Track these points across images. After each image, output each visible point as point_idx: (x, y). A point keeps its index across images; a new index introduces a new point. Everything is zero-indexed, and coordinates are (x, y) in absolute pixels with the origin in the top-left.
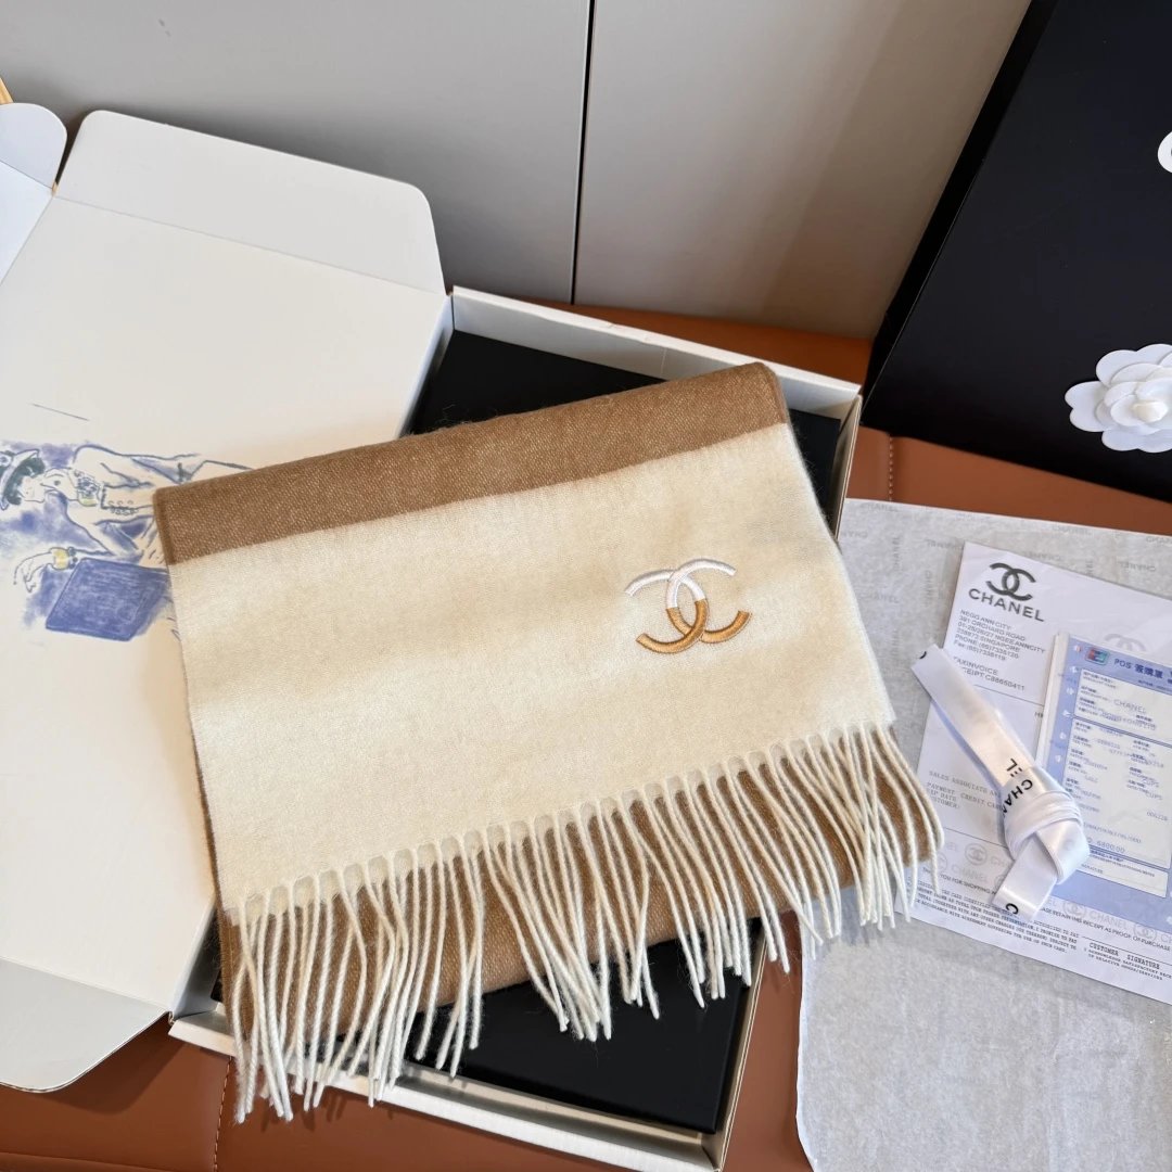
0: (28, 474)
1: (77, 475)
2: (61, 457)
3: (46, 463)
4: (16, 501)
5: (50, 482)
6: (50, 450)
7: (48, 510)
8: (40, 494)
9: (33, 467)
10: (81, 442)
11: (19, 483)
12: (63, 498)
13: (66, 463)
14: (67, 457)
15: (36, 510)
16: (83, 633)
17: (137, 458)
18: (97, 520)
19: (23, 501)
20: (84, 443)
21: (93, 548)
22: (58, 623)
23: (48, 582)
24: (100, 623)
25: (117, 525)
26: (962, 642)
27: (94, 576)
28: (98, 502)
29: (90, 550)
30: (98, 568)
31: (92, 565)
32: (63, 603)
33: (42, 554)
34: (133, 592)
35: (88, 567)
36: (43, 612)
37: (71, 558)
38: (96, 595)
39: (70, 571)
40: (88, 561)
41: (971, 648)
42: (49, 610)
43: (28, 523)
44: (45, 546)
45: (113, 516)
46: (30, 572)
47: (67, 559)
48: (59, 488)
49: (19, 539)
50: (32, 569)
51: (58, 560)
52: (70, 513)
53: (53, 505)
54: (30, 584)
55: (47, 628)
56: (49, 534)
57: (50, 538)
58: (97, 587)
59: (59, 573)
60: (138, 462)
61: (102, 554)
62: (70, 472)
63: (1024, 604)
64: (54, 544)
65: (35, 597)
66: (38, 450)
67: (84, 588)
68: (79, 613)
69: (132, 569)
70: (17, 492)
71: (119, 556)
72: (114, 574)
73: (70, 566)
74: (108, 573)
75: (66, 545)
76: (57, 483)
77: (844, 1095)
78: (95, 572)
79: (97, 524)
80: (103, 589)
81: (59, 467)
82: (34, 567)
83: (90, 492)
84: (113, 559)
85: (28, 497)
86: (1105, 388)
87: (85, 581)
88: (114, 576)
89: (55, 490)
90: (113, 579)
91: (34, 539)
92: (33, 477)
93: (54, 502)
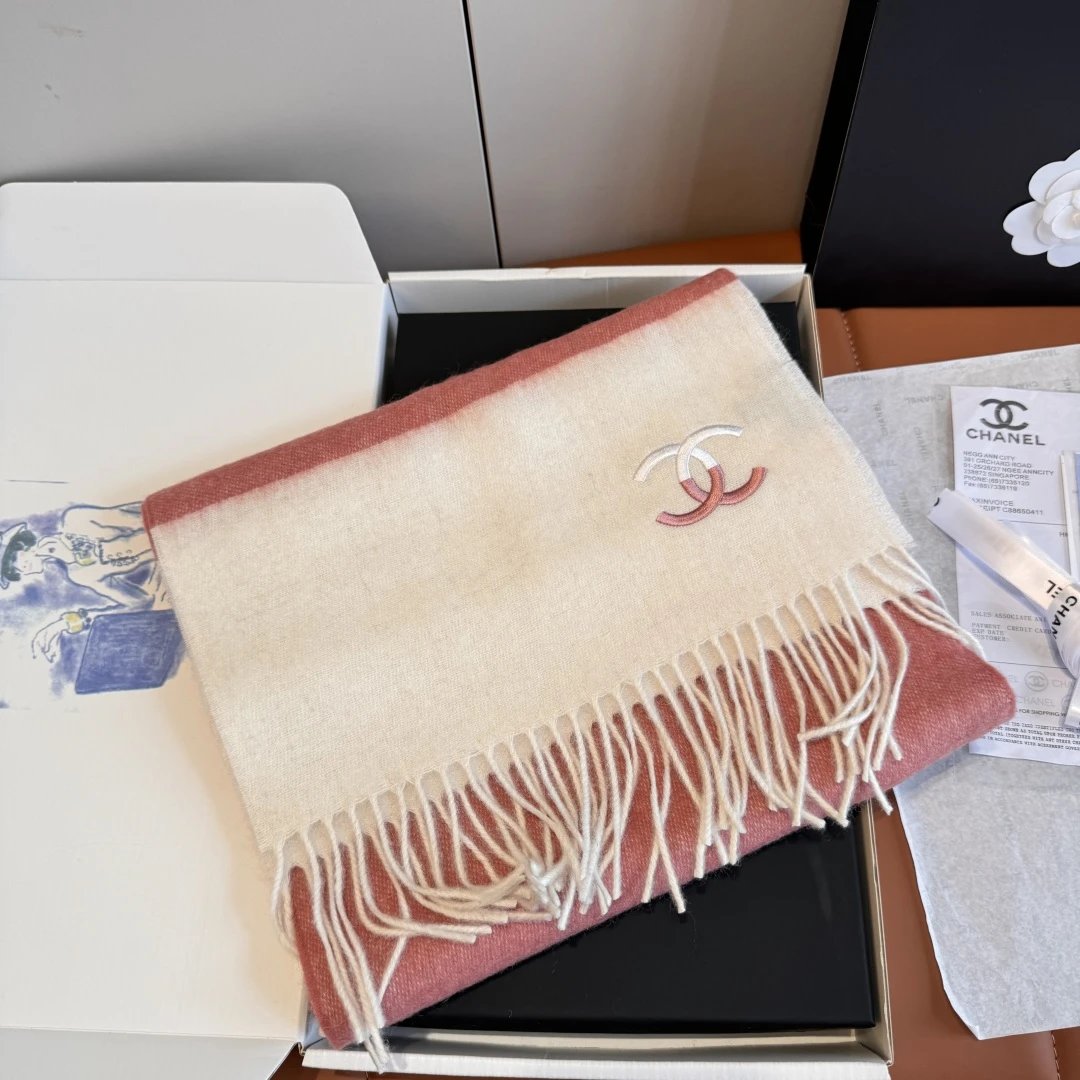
0: (20, 548)
1: (69, 538)
2: (49, 524)
3: (35, 533)
4: (15, 577)
5: (45, 551)
6: (36, 520)
7: (49, 578)
8: (37, 565)
9: (23, 540)
10: (64, 505)
11: (14, 559)
12: (61, 564)
13: (56, 529)
14: (55, 523)
15: (39, 582)
16: (114, 689)
17: (124, 508)
18: (100, 576)
19: (22, 575)
20: (69, 506)
21: (104, 604)
22: (86, 686)
23: (67, 649)
24: (129, 675)
25: (122, 577)
26: (972, 482)
27: (111, 631)
28: (97, 559)
29: (100, 607)
30: (112, 622)
31: (107, 621)
32: (87, 666)
33: (54, 622)
34: (154, 637)
35: (104, 624)
36: (70, 678)
37: (84, 620)
38: (118, 649)
39: (86, 633)
40: (101, 618)
41: (981, 486)
42: (75, 675)
43: (32, 596)
44: (55, 614)
45: (117, 569)
46: (47, 643)
47: (81, 621)
48: (56, 554)
49: (28, 613)
50: (48, 640)
51: (72, 624)
52: (71, 576)
53: (54, 573)
54: (49, 655)
55: (78, 693)
56: (56, 601)
57: (57, 606)
58: (117, 641)
59: (76, 636)
60: (128, 511)
61: (114, 608)
62: (63, 537)
63: (1022, 432)
64: (64, 610)
65: (58, 665)
66: (25, 523)
67: (103, 645)
68: (106, 670)
69: (147, 615)
70: (14, 569)
71: (132, 606)
72: (131, 624)
73: (85, 627)
74: (124, 625)
75: (76, 608)
76: (51, 550)
77: (985, 954)
78: (111, 627)
79: (101, 580)
80: (122, 641)
81: (50, 535)
82: (49, 637)
83: (86, 551)
84: (126, 610)
85: (26, 571)
86: (1042, 206)
87: (103, 638)
88: (132, 626)
89: (52, 557)
90: (131, 629)
91: (43, 610)
92: (26, 550)
93: (54, 570)
